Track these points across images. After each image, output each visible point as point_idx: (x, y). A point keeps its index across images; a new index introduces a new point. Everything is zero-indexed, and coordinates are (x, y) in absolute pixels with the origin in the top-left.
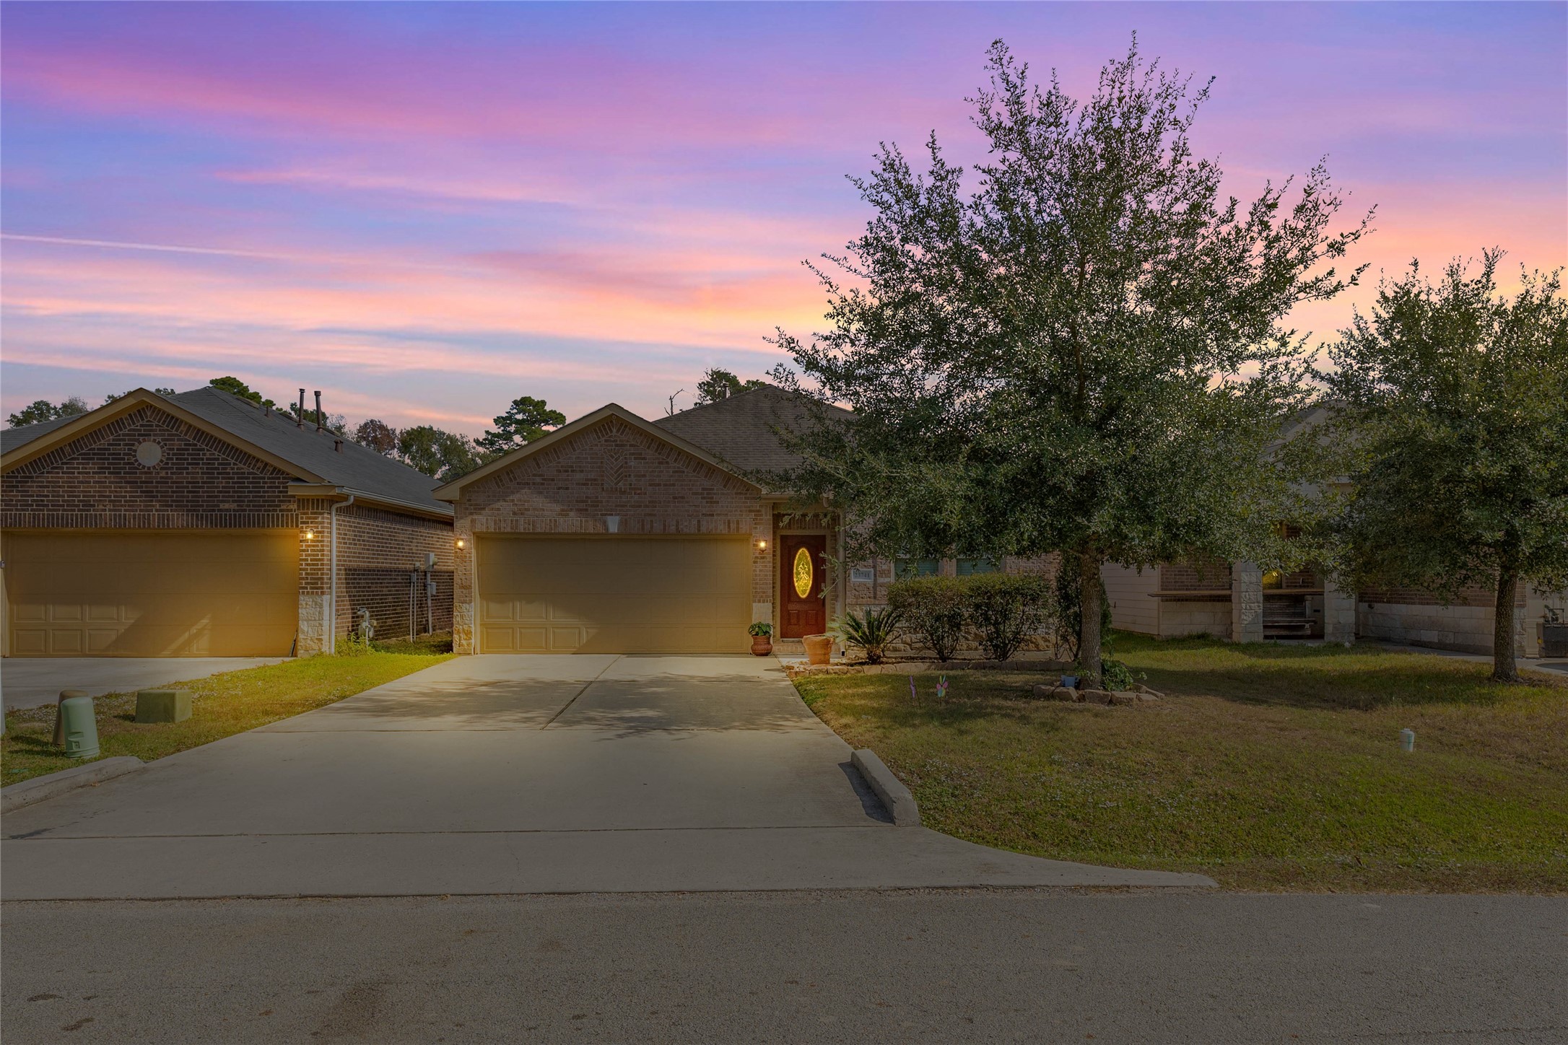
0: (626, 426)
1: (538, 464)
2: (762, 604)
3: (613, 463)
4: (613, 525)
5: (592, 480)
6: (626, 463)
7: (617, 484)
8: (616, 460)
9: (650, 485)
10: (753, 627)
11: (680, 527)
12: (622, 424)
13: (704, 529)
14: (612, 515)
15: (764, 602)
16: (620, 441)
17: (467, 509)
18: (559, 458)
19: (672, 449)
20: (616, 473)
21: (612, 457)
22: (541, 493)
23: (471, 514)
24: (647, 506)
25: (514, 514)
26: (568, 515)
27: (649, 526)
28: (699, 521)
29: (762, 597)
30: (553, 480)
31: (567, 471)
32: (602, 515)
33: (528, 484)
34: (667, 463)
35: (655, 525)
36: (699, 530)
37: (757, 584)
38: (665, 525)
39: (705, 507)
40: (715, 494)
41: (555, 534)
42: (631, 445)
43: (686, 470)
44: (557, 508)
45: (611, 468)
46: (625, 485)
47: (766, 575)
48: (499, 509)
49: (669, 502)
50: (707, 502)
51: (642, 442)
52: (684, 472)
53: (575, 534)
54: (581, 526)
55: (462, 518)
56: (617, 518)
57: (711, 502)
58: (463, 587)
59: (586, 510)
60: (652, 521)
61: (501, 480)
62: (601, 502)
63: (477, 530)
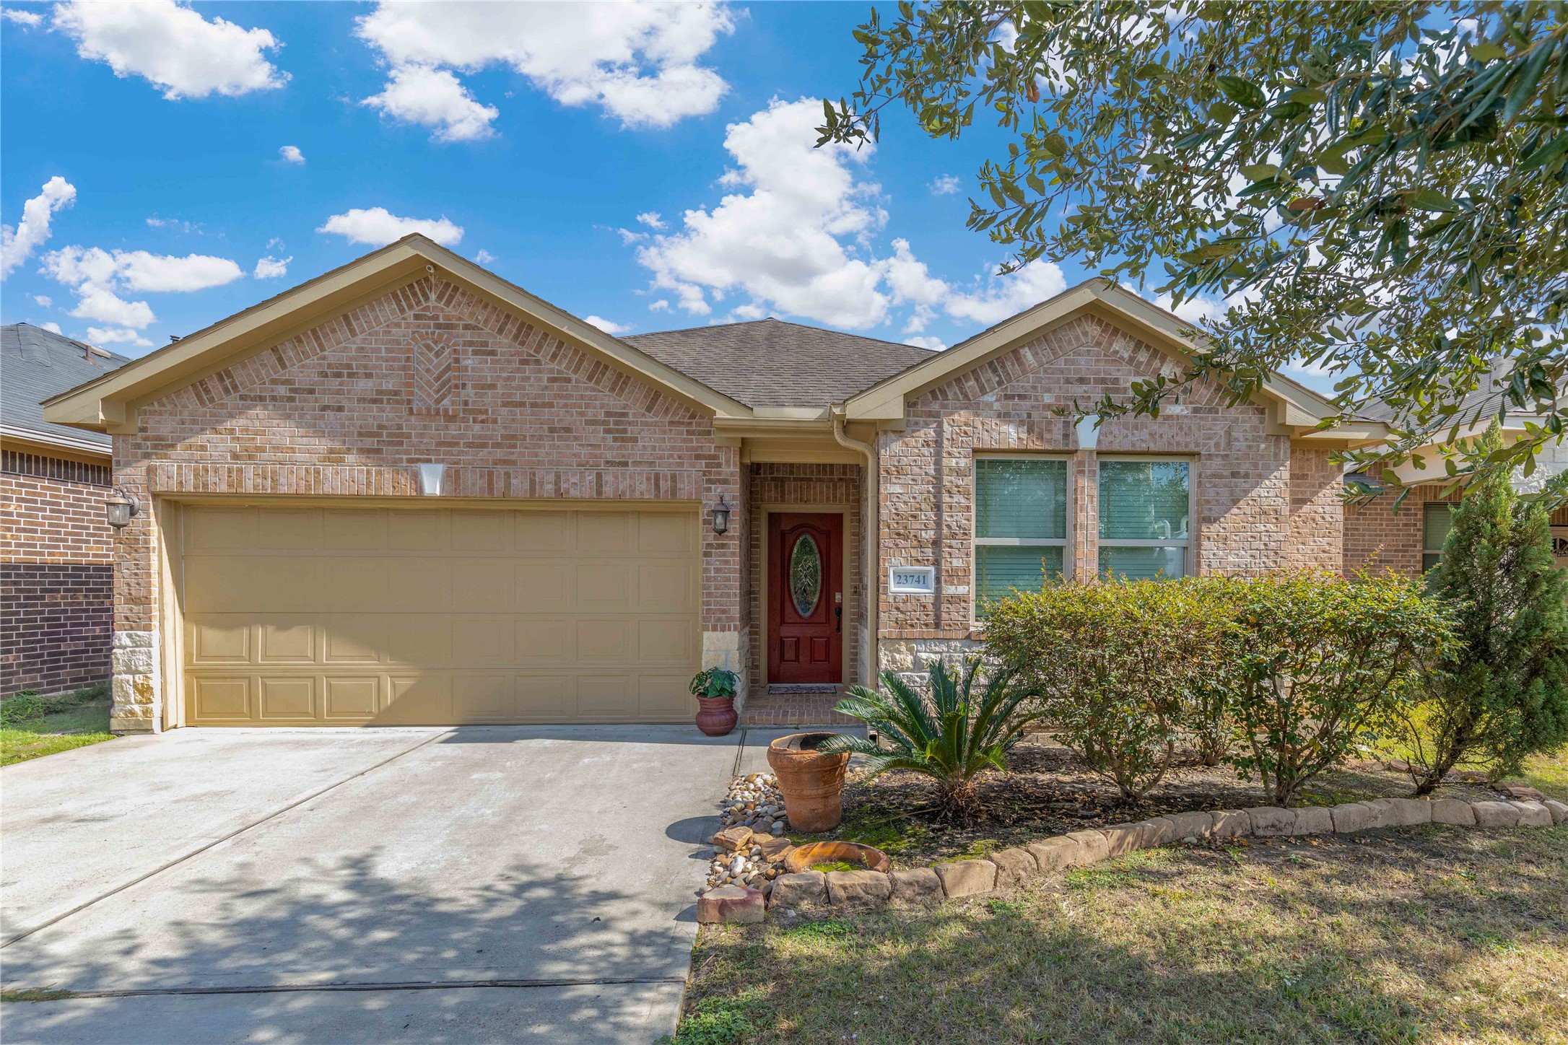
0: (456, 289)
1: (280, 360)
2: (719, 634)
3: (430, 361)
4: (433, 485)
5: (389, 392)
6: (457, 361)
7: (438, 401)
8: (437, 355)
9: (505, 405)
10: (701, 678)
11: (564, 486)
12: (448, 285)
13: (608, 491)
14: (429, 461)
15: (723, 630)
16: (445, 317)
17: (138, 446)
18: (323, 349)
19: (546, 335)
20: (437, 379)
21: (429, 348)
22: (288, 417)
23: (147, 456)
24: (497, 445)
25: (235, 456)
26: (342, 460)
27: (502, 484)
28: (599, 476)
29: (719, 619)
30: (312, 392)
31: (339, 375)
32: (409, 461)
33: (261, 399)
34: (538, 362)
35: (514, 481)
36: (599, 492)
37: (709, 595)
38: (533, 482)
39: (612, 448)
40: (630, 423)
41: (317, 497)
42: (466, 327)
43: (574, 377)
44: (322, 445)
45: (428, 371)
46: (453, 403)
47: (728, 579)
48: (203, 448)
49: (541, 438)
50: (615, 439)
51: (486, 321)
52: (569, 380)
53: (358, 497)
54: (369, 483)
55: (127, 464)
56: (440, 468)
57: (623, 439)
58: (132, 600)
59: (378, 451)
60: (508, 475)
61: (207, 391)
62: (409, 436)
63: (159, 488)
